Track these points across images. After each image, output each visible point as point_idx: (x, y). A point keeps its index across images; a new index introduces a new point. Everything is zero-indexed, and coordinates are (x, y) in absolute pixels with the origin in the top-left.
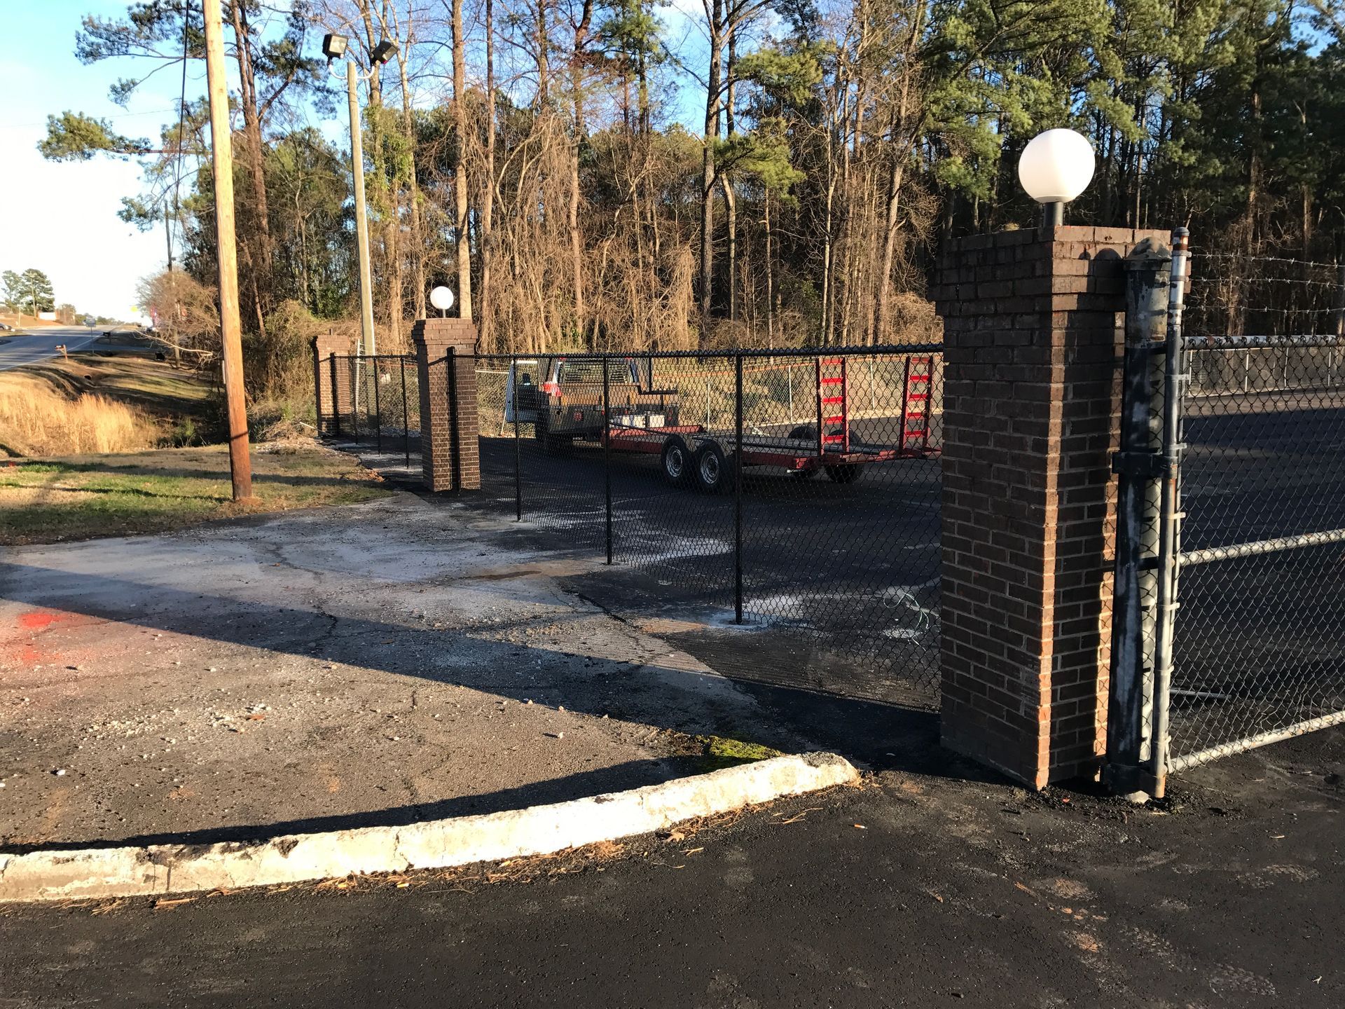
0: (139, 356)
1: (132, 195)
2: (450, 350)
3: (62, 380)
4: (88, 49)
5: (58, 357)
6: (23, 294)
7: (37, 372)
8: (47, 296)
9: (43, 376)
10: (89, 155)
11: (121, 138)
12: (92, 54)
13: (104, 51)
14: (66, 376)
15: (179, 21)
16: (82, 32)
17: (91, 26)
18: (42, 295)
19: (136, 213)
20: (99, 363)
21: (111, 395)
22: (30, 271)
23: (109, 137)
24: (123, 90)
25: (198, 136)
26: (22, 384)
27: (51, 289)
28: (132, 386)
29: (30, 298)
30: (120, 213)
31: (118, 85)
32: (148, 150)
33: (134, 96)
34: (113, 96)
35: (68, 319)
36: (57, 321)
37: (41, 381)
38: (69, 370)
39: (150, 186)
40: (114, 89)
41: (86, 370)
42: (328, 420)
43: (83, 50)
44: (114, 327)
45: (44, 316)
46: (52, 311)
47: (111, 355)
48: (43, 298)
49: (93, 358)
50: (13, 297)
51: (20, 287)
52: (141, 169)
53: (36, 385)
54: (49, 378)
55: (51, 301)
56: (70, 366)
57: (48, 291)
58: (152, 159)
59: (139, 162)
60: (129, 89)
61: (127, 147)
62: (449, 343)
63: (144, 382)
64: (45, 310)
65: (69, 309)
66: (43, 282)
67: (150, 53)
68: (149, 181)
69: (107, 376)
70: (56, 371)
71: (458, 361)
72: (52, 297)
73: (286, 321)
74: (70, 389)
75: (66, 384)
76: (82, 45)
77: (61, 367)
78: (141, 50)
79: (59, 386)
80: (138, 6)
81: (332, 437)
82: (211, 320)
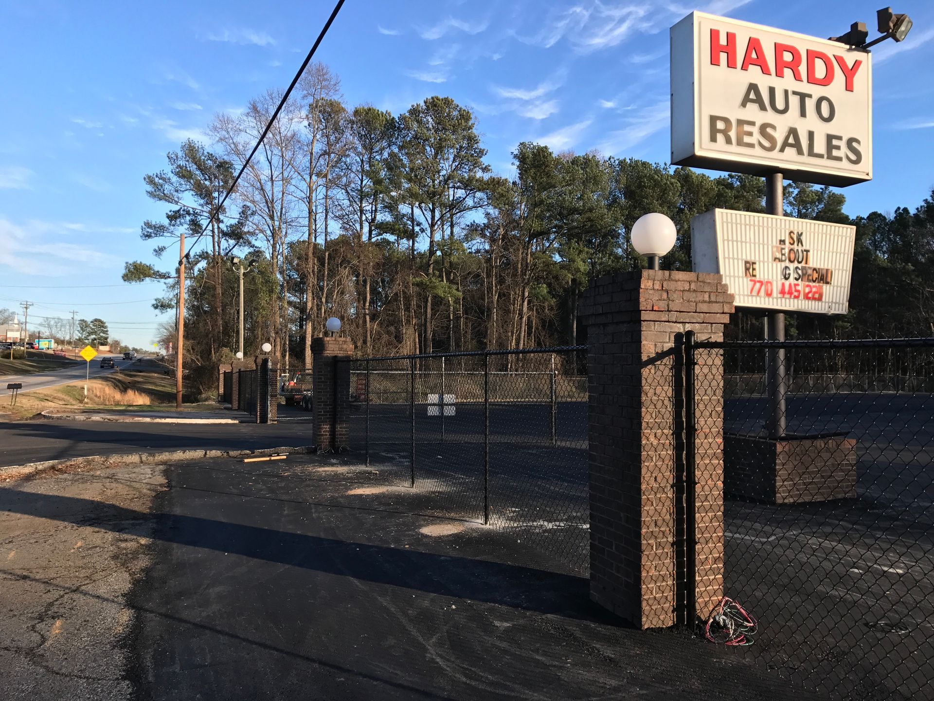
0: (155, 373)
1: (160, 297)
2: (240, 370)
3: (118, 383)
4: (146, 233)
5: (114, 372)
6: (90, 334)
7: (106, 379)
8: (104, 335)
9: (110, 381)
10: (143, 280)
11: (158, 272)
12: (148, 236)
13: (153, 235)
14: (119, 381)
15: (188, 218)
16: (144, 226)
17: (148, 225)
18: (102, 334)
19: (161, 306)
20: (135, 376)
21: (141, 391)
22: (96, 320)
23: (152, 272)
24: (159, 250)
25: (192, 271)
26: (102, 384)
27: (107, 331)
28: (150, 387)
29: (93, 336)
30: (153, 305)
31: (157, 249)
32: (169, 277)
33: (164, 253)
34: (155, 253)
35: (115, 349)
36: (109, 351)
37: (110, 383)
38: (120, 379)
39: (168, 294)
40: (155, 250)
41: (129, 379)
42: (221, 396)
43: (144, 234)
44: (143, 355)
45: (101, 348)
46: (106, 345)
47: (141, 372)
48: (102, 337)
49: (132, 373)
50: (84, 336)
51: (88, 329)
52: (165, 286)
53: (108, 385)
54: (112, 382)
55: (106, 338)
56: (120, 377)
57: (106, 332)
58: (170, 281)
59: (165, 283)
60: (163, 250)
61: (160, 275)
62: (239, 368)
63: (157, 385)
64: (102, 344)
65: (116, 343)
66: (103, 327)
67: (173, 235)
68: (169, 292)
69: (139, 382)
70: (115, 379)
71: (242, 373)
72: (107, 336)
73: (222, 357)
74: (121, 388)
75: (120, 385)
76: (143, 232)
77: (117, 377)
78: (169, 234)
79: (117, 386)
80: (171, 211)
81: (223, 402)
82: (189, 356)
